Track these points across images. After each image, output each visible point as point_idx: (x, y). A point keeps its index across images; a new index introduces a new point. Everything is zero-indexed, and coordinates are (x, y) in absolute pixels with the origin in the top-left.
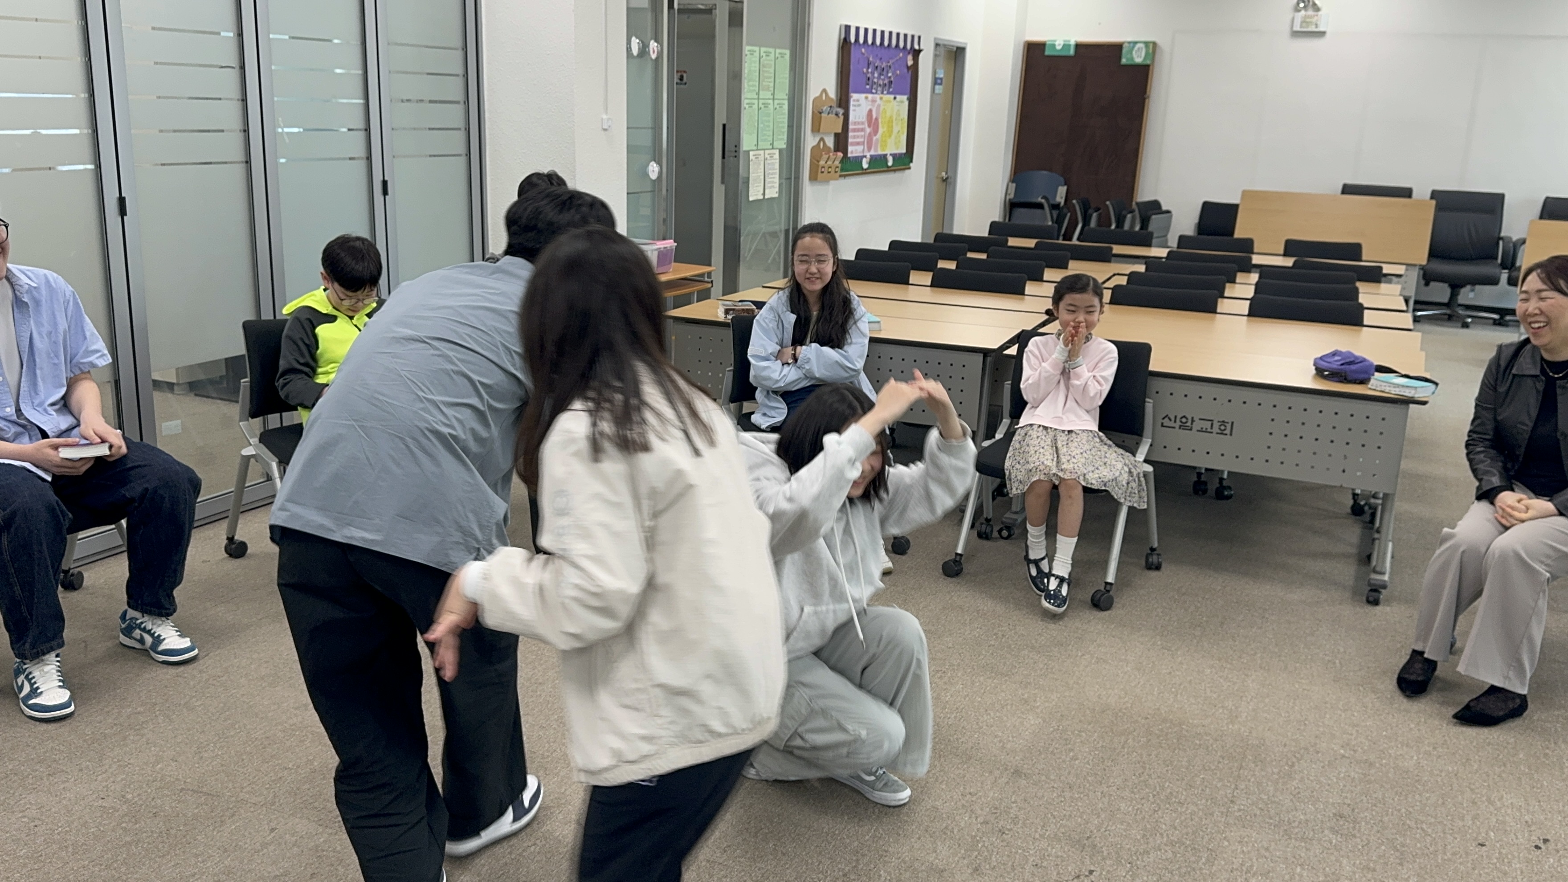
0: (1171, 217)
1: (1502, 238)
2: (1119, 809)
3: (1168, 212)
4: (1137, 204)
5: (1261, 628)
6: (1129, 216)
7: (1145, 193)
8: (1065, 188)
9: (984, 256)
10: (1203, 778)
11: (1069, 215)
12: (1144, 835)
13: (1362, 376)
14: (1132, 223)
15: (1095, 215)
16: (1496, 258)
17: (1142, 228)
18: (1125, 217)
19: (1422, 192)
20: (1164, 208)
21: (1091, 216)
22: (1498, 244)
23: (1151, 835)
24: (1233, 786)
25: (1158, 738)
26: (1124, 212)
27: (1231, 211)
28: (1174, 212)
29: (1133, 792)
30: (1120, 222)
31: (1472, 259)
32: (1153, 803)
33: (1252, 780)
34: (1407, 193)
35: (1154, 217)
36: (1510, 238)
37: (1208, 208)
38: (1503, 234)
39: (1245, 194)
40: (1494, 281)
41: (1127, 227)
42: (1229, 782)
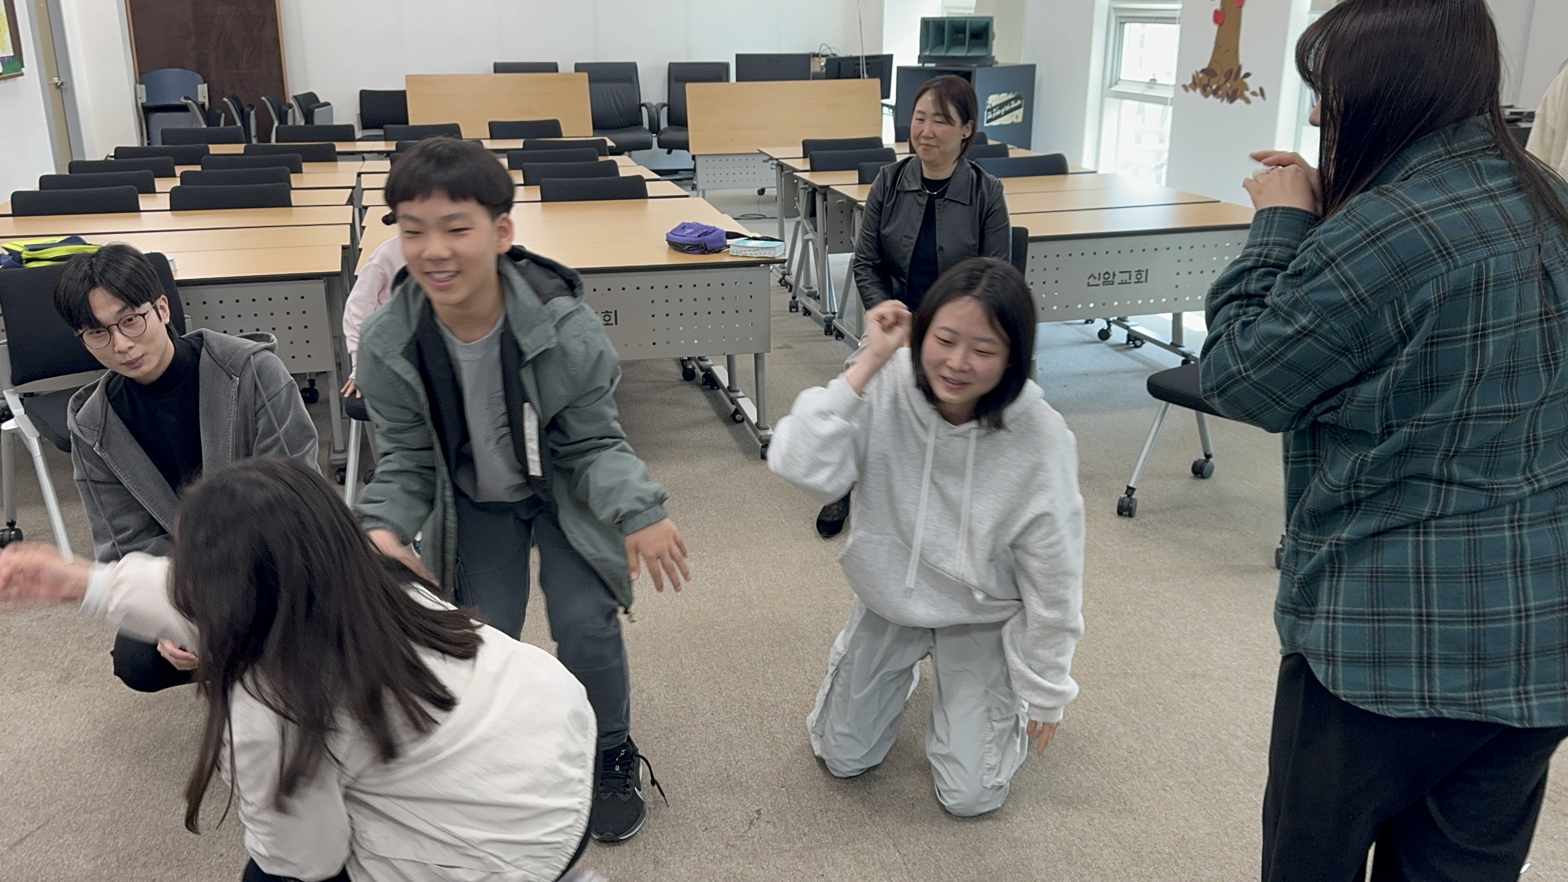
0: (332, 109)
1: (644, 105)
2: (731, 735)
3: (328, 104)
4: (295, 97)
5: (700, 508)
6: (290, 111)
7: (296, 86)
8: (206, 85)
9: (198, 168)
10: (772, 673)
11: (223, 115)
12: (772, 753)
13: (717, 245)
14: (296, 118)
15: (252, 113)
16: (642, 124)
17: (306, 123)
18: (286, 113)
19: (566, 66)
20: (322, 101)
21: (249, 114)
22: (640, 111)
23: (777, 750)
24: (801, 671)
25: (704, 647)
26: (284, 108)
27: (399, 97)
28: (332, 104)
29: (727, 712)
30: (283, 118)
31: (623, 127)
32: (753, 716)
33: (811, 658)
34: (552, 68)
35: (317, 110)
36: (651, 104)
37: (366, 97)
38: (642, 102)
39: (409, 79)
40: (649, 146)
41: (290, 123)
42: (794, 667)
